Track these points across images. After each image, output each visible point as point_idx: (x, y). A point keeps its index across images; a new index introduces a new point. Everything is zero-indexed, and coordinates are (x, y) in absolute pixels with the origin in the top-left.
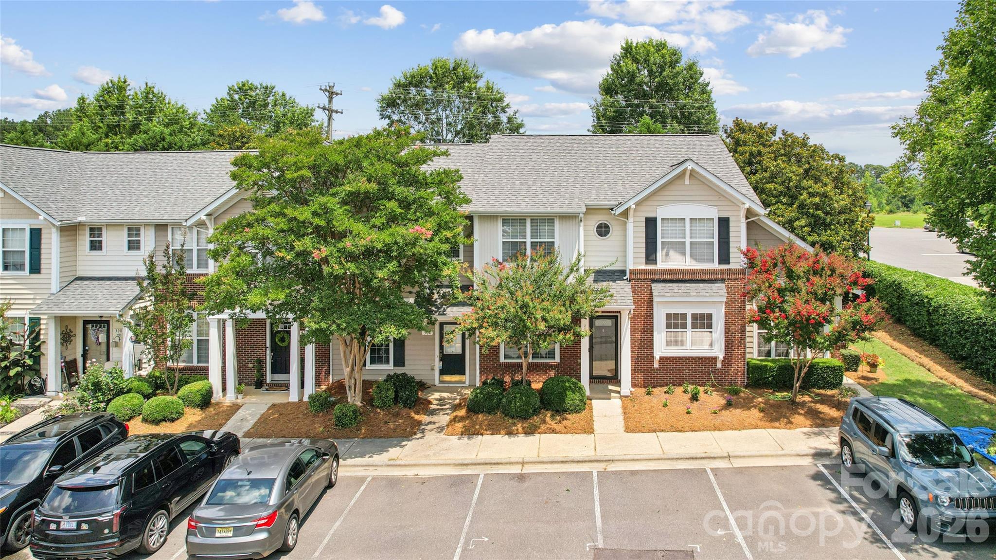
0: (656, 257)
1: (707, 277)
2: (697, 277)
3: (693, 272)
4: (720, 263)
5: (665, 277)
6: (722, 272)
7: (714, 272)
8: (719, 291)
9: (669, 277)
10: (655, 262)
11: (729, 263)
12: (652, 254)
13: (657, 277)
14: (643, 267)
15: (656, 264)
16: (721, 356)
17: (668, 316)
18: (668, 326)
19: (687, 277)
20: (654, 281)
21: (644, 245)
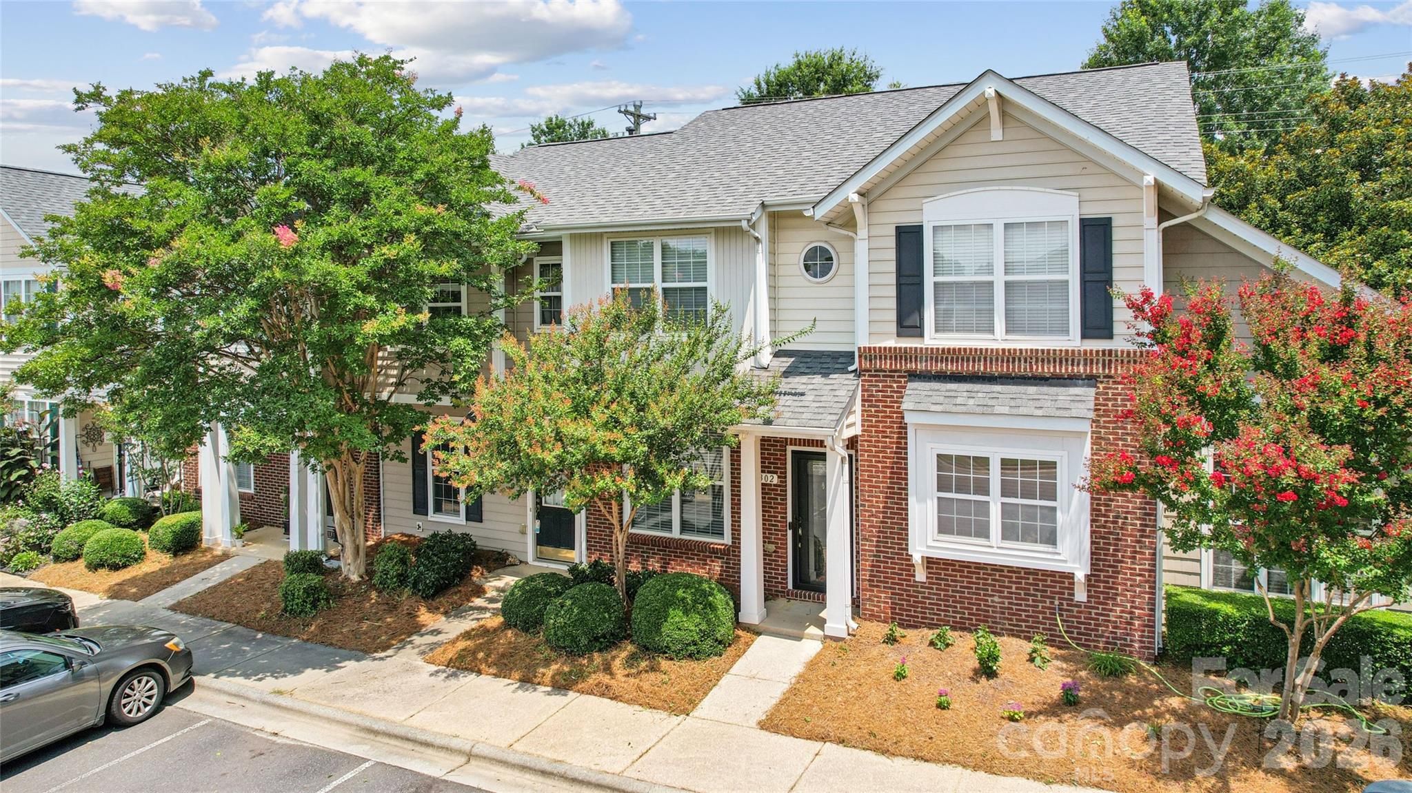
0: (922, 319)
1: (1048, 370)
2: (1021, 369)
3: (1011, 356)
4: (1084, 336)
5: (941, 366)
6: (1088, 357)
7: (1067, 357)
8: (1073, 405)
9: (951, 368)
10: (918, 331)
11: (1110, 336)
12: (910, 314)
13: (921, 366)
14: (892, 342)
15: (921, 335)
16: (1081, 572)
17: (943, 460)
18: (943, 485)
19: (996, 369)
20: (914, 376)
21: (892, 291)
